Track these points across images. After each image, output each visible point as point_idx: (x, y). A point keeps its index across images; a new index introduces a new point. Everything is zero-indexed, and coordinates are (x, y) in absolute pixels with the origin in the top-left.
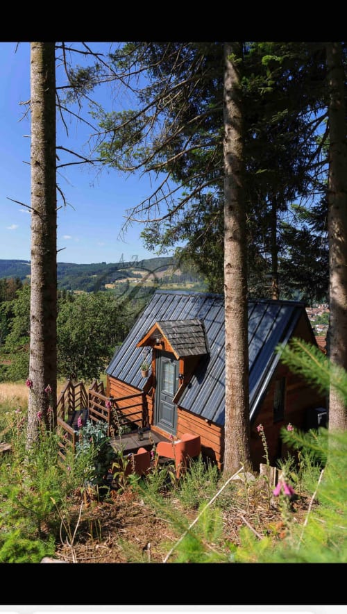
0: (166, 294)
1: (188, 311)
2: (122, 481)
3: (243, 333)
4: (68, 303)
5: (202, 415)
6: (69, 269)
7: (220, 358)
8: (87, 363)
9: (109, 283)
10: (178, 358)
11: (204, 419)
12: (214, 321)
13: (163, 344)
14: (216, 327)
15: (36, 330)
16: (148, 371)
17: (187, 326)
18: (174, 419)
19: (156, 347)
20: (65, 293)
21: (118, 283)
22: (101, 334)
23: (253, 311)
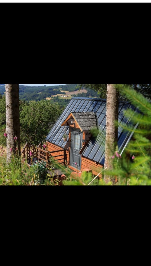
0: (77, 99)
1: (88, 108)
2: (52, 182)
3: (116, 117)
4: (26, 106)
5: (93, 160)
6: (26, 89)
7: (104, 131)
8: (37, 138)
9: (48, 97)
10: (82, 131)
11: (94, 161)
12: (101, 113)
13: (74, 124)
14: (102, 116)
15: (9, 113)
16: (67, 139)
17: (87, 115)
18: (80, 162)
19: (71, 126)
20: (24, 102)
21: (52, 97)
22: (44, 123)
23: (122, 108)
